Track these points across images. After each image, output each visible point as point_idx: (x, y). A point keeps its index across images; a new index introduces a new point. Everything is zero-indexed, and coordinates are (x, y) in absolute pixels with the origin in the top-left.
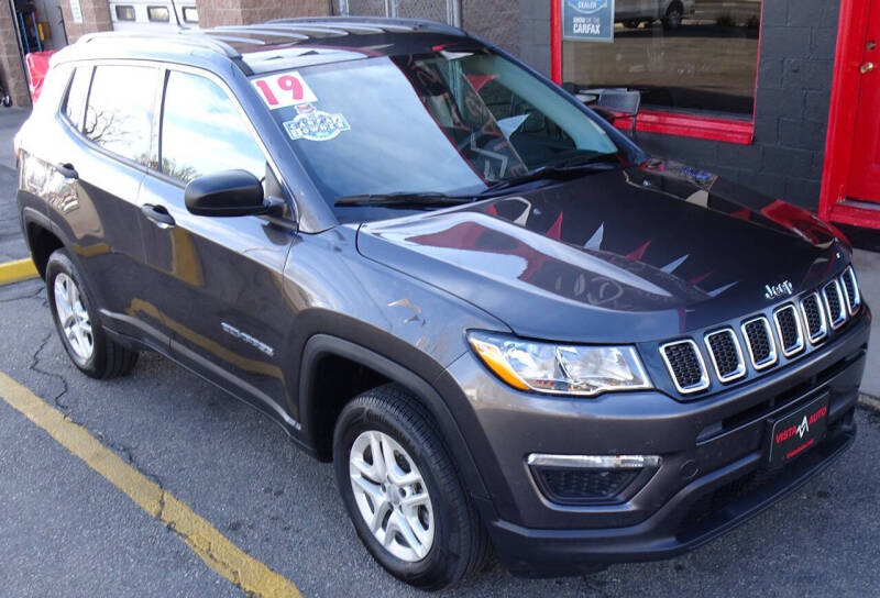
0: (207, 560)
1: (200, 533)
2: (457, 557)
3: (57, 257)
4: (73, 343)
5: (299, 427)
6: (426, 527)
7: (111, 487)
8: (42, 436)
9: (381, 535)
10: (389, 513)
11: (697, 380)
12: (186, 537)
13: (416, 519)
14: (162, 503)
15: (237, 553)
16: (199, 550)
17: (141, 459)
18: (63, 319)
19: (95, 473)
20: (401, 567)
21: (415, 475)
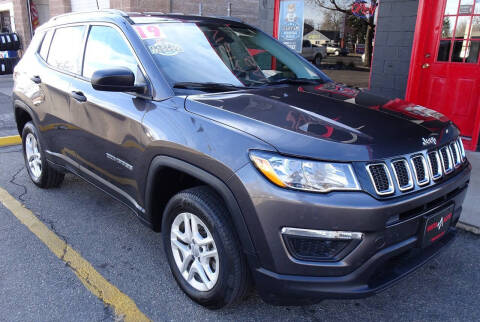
0: (85, 283)
1: (83, 268)
2: (232, 289)
3: (28, 125)
4: (32, 170)
5: (143, 211)
6: (213, 271)
7: (39, 241)
8: (8, 214)
9: (186, 275)
10: (191, 262)
11: (387, 188)
12: (75, 270)
13: (208, 266)
14: (65, 251)
15: (103, 281)
16: (82, 278)
17: (57, 228)
18: (28, 157)
19: (32, 234)
20: (197, 295)
21: (209, 239)
